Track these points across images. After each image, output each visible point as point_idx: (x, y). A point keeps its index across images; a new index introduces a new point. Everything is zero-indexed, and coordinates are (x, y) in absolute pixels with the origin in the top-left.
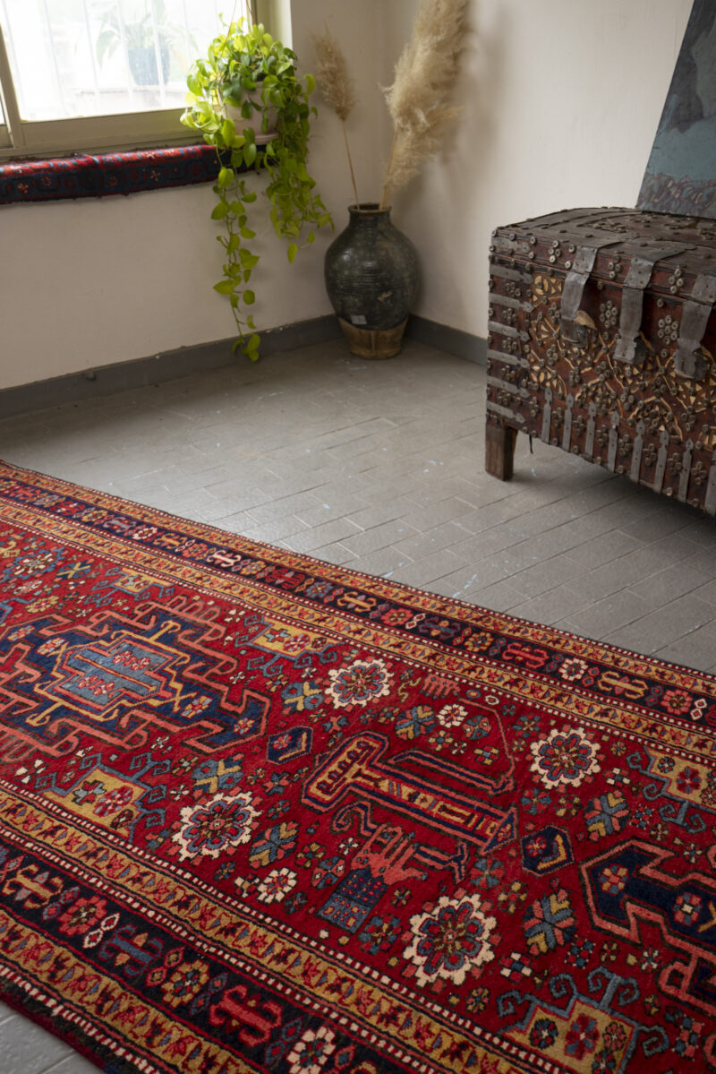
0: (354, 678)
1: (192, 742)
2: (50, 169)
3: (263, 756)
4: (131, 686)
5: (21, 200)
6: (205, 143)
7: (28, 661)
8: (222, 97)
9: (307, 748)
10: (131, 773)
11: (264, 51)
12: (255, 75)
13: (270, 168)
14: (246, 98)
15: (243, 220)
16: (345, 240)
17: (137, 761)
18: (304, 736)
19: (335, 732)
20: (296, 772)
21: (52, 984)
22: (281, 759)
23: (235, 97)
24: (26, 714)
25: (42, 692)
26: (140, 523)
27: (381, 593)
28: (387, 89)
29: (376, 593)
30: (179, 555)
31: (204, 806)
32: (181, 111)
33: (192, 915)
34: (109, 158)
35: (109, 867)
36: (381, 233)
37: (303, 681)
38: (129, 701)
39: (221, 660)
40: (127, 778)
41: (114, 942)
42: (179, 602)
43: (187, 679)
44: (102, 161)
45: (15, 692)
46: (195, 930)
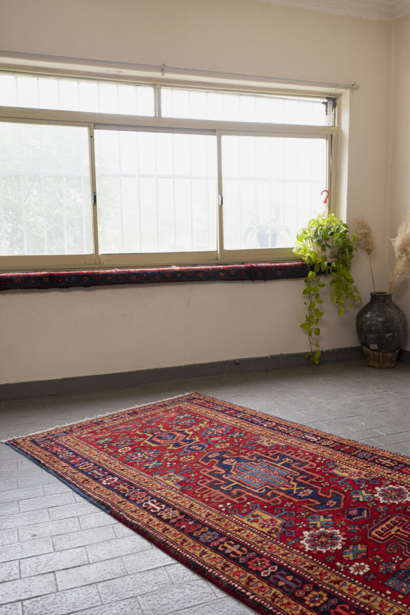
0: (389, 492)
1: (305, 506)
2: (234, 268)
3: (344, 517)
4: (270, 481)
5: (220, 280)
6: (303, 261)
7: (218, 466)
8: (312, 242)
9: (368, 516)
10: (276, 514)
11: (334, 224)
12: (329, 233)
13: (333, 273)
14: (324, 243)
15: (318, 295)
16: (368, 307)
17: (277, 510)
18: (365, 511)
19: (382, 512)
20: (363, 525)
21: (248, 587)
22: (354, 519)
23: (319, 242)
24: (221, 485)
25: (227, 478)
26: (266, 421)
27: (400, 460)
28: (393, 239)
29: (396, 460)
30: (288, 434)
31: (315, 532)
32: (293, 248)
33: (315, 573)
34: (260, 265)
35: (269, 548)
36: (388, 305)
37: (361, 490)
38: (271, 487)
39: (316, 477)
40: (273, 516)
41: (277, 576)
42: (291, 452)
43: (299, 481)
44: (256, 266)
45: (214, 476)
46: (317, 579)
